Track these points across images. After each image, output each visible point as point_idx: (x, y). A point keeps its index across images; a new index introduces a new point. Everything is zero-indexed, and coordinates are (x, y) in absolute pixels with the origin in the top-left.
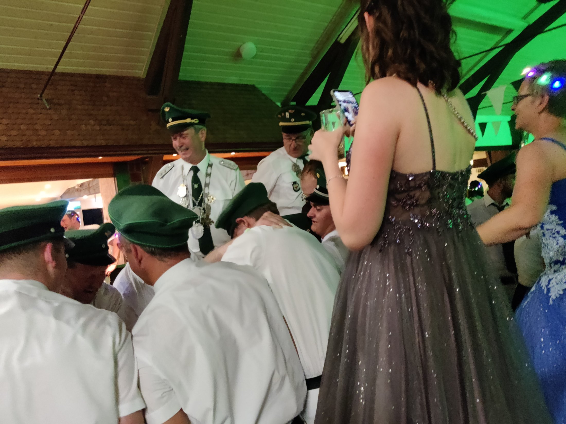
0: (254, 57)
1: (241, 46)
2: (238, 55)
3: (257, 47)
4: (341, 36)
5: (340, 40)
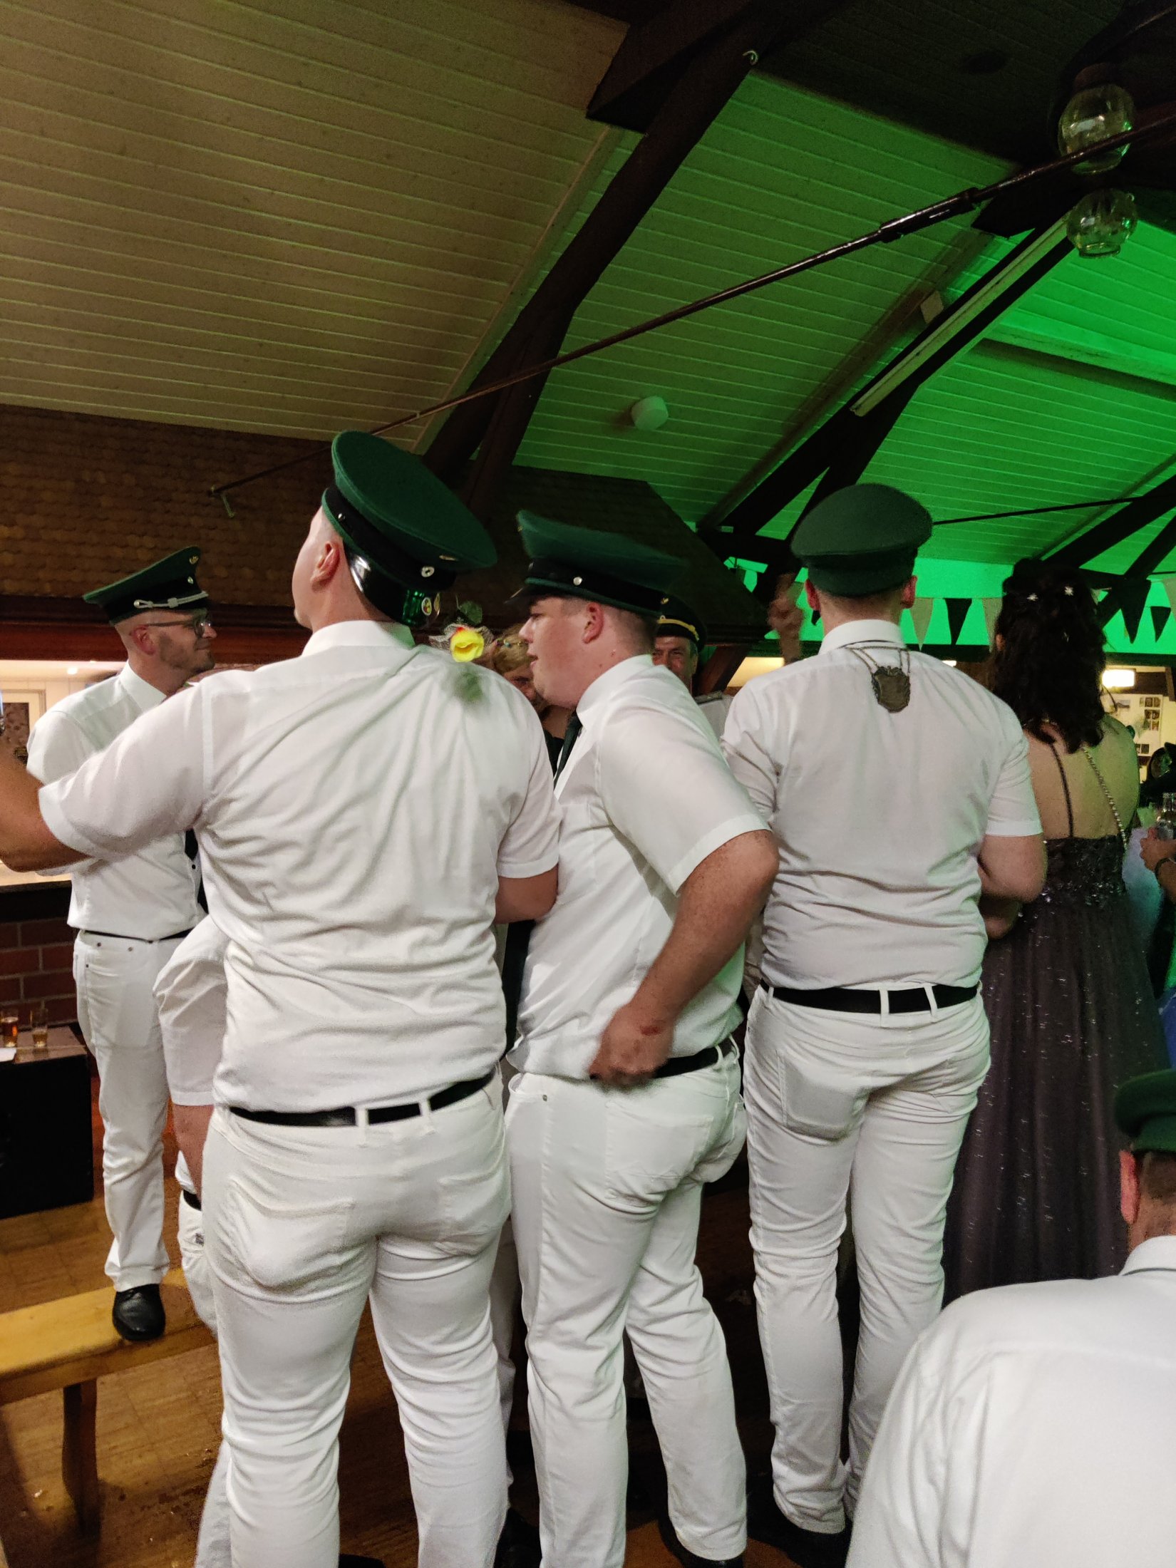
0: (660, 428)
1: (635, 403)
2: (625, 420)
3: (669, 408)
4: (860, 402)
5: (856, 409)
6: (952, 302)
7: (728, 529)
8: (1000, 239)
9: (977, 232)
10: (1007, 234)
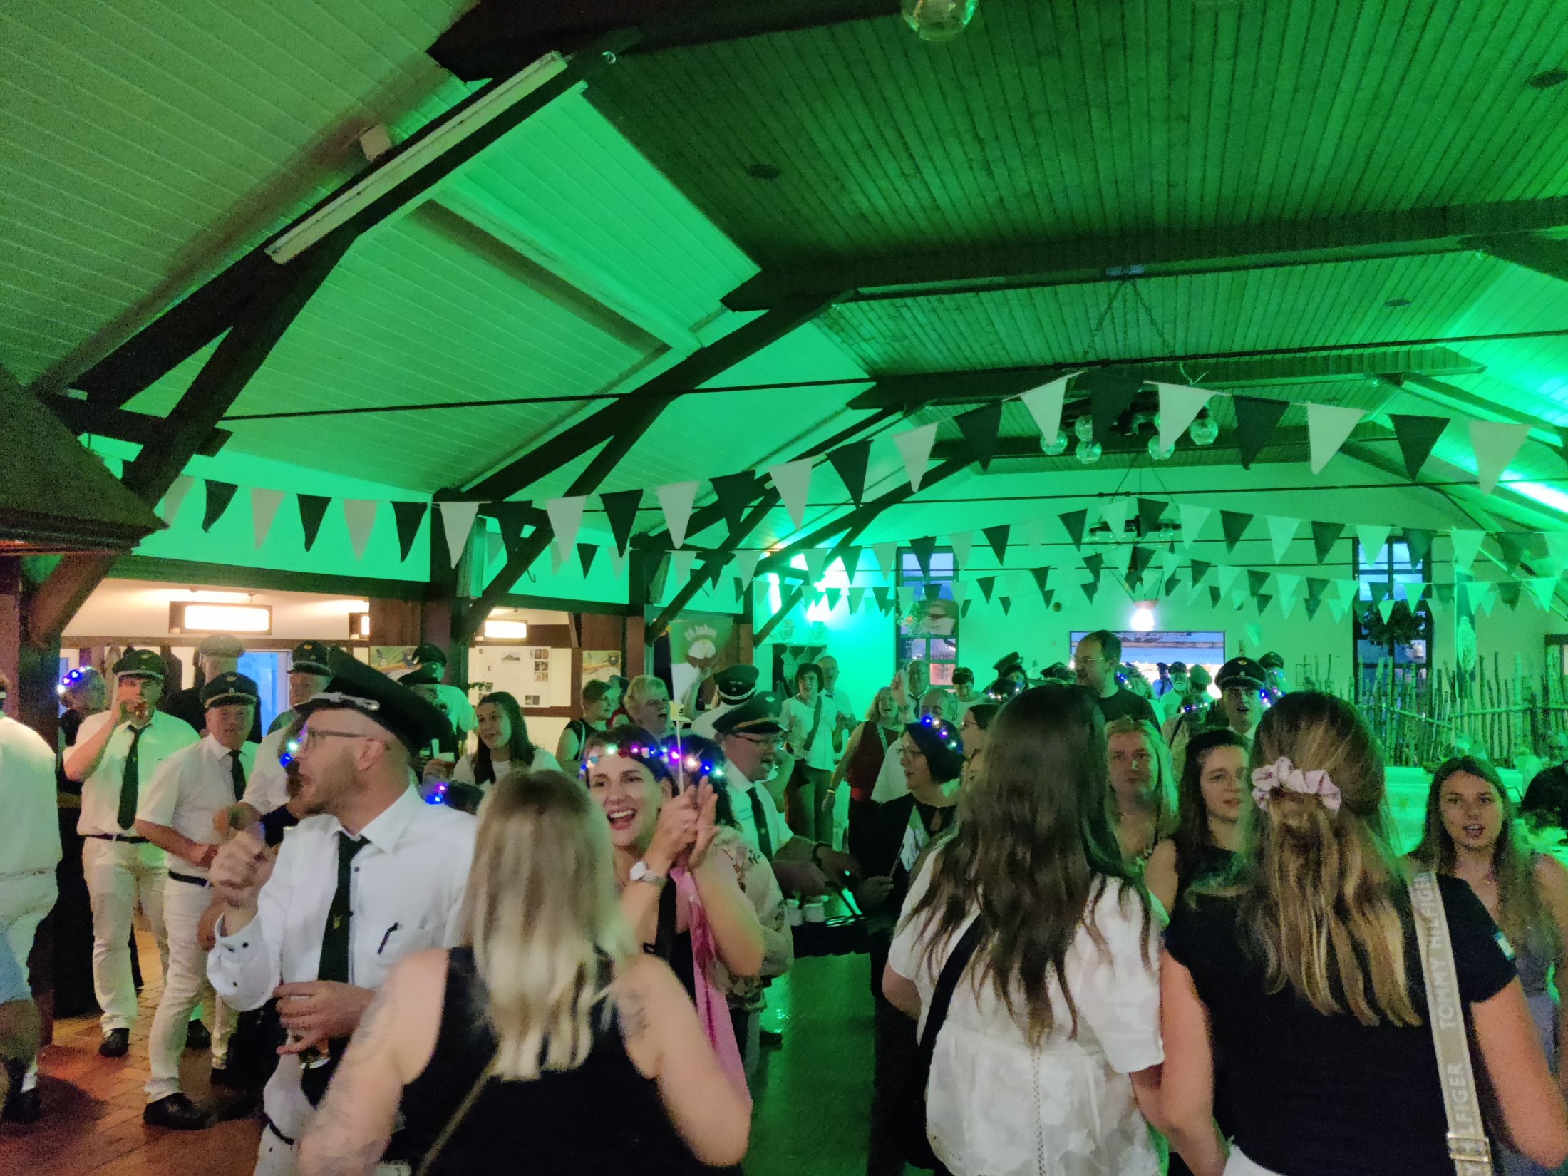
4: (279, 243)
5: (274, 252)
6: (398, 142)
7: (81, 395)
8: (457, 82)
9: (432, 62)
10: (466, 78)
